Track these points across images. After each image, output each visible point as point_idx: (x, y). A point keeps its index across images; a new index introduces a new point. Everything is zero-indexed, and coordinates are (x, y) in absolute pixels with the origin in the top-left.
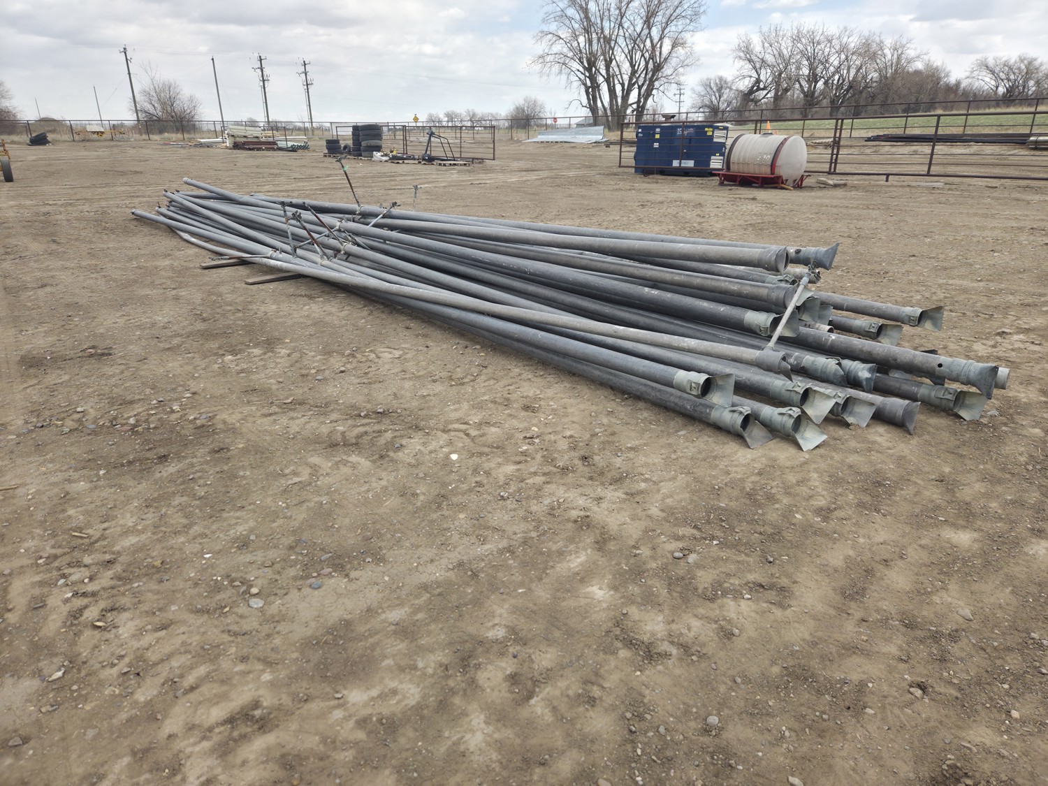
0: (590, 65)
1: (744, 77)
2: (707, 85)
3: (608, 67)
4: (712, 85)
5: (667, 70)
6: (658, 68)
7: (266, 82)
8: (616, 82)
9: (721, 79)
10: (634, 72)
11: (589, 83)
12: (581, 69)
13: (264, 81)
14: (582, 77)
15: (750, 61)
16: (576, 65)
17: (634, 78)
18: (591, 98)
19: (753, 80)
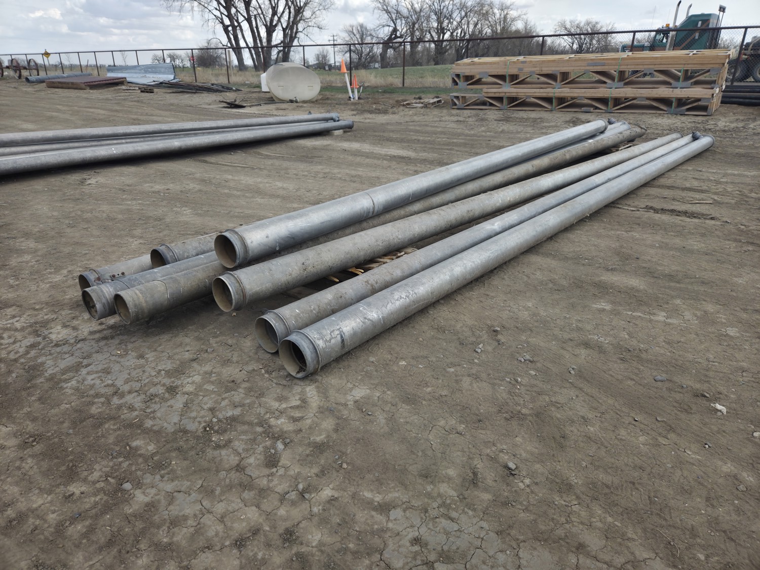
0: (228, 4)
1: (384, 26)
2: (350, 31)
3: (247, 7)
4: (355, 32)
5: (307, 13)
6: (299, 10)
8: (259, 24)
9: (362, 26)
10: (274, 14)
11: (227, 22)
12: (218, 6)
14: (218, 13)
15: (388, 12)
17: (276, 18)
18: (232, 37)
19: (391, 29)
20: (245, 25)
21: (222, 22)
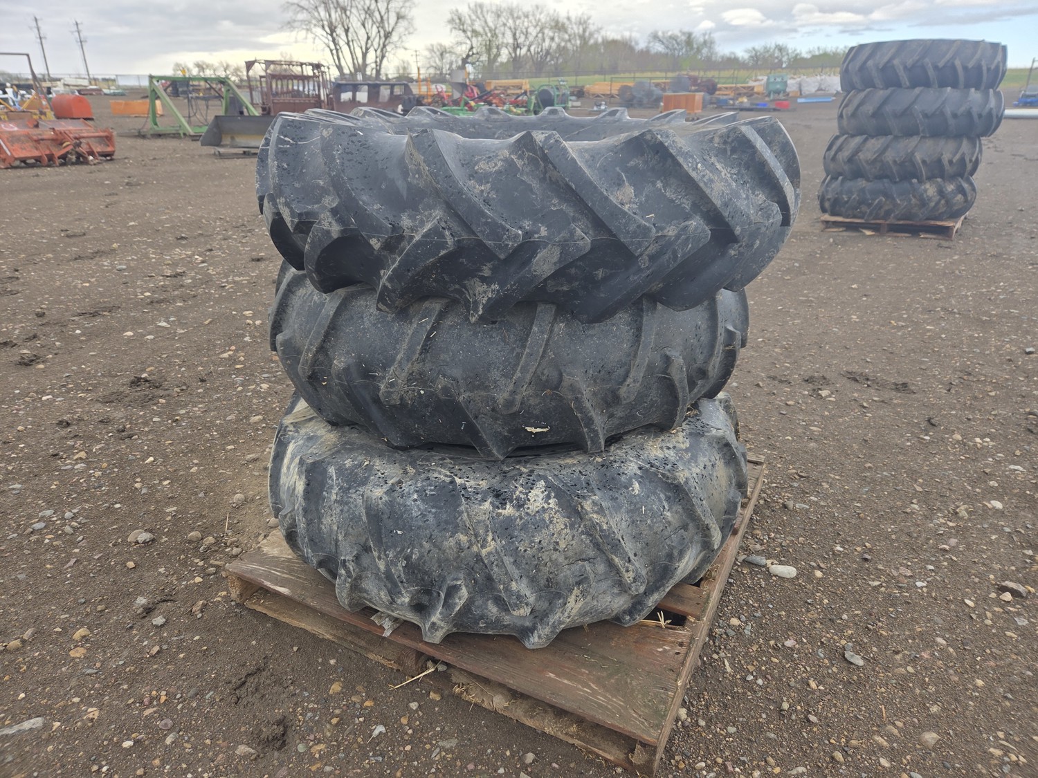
0: (333, 30)
1: (461, 44)
2: (431, 50)
3: (347, 31)
4: (435, 50)
5: (395, 37)
6: (388, 35)
7: (43, 41)
8: (355, 45)
9: (441, 45)
10: (368, 38)
11: (332, 46)
12: (325, 34)
13: (41, 38)
14: (326, 41)
15: (464, 31)
16: (319, 31)
17: (369, 42)
18: (336, 57)
19: (469, 47)
20: (345, 49)
21: (329, 47)
